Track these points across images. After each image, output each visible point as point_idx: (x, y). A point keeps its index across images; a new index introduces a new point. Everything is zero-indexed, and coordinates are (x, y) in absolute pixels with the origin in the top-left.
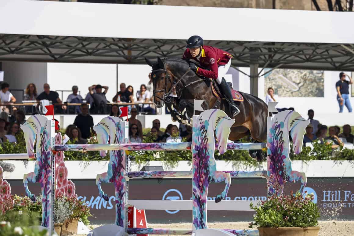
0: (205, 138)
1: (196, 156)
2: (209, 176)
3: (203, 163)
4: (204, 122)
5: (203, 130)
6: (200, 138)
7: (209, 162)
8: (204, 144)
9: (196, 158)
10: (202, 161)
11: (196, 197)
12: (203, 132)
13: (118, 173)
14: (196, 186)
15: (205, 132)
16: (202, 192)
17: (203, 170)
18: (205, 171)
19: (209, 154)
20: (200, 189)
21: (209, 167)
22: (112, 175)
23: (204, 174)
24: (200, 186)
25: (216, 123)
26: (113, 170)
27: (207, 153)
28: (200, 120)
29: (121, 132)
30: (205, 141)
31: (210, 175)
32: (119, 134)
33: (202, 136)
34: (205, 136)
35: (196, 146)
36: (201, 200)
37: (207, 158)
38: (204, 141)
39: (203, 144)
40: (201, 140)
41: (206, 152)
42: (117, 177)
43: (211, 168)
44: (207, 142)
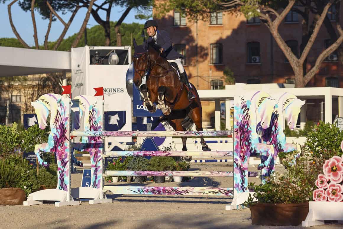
0: (247, 116)
1: (238, 130)
2: (250, 147)
3: (245, 136)
4: (246, 102)
5: (245, 108)
6: (241, 115)
7: (252, 135)
8: (246, 120)
9: (238, 133)
10: (244, 135)
11: (237, 166)
12: (245, 111)
13: (60, 144)
14: (238, 156)
15: (247, 111)
16: (244, 161)
17: (245, 142)
18: (247, 143)
19: (250, 128)
20: (241, 159)
21: (251, 140)
22: (54, 145)
23: (246, 146)
24: (241, 156)
25: (259, 102)
26: (54, 141)
27: (249, 128)
28: (241, 100)
29: (63, 108)
30: (247, 117)
31: (252, 146)
32: (61, 109)
33: (243, 113)
34: (247, 114)
35: (237, 122)
36: (242, 168)
37: (249, 132)
38: (245, 118)
39: (244, 121)
40: (242, 117)
41: (247, 128)
42: (59, 147)
43: (253, 140)
44: (249, 118)
